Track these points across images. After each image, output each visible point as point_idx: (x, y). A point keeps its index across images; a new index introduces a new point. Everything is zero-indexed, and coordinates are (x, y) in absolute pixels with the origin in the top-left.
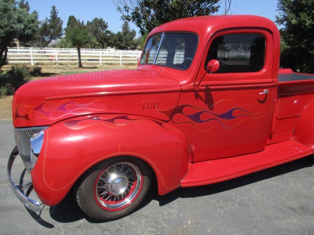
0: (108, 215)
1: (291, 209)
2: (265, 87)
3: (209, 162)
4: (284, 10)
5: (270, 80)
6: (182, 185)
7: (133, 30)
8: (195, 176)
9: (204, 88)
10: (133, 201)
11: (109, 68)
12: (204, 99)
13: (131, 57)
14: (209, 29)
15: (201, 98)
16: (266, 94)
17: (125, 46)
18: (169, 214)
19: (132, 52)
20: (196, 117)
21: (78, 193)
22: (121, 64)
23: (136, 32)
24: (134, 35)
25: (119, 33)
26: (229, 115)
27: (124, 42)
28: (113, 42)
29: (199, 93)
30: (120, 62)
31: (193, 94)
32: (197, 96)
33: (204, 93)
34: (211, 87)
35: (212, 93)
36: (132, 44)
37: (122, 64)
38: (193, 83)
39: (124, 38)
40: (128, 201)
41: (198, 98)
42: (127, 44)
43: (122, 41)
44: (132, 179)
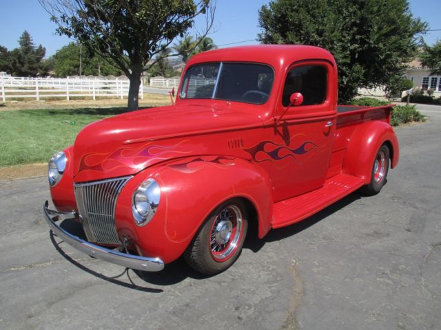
0: (219, 266)
1: (368, 235)
2: (328, 120)
3: (283, 202)
5: (332, 112)
6: (274, 227)
7: (41, 47)
8: (282, 215)
9: (282, 122)
10: (238, 243)
11: (26, 106)
12: (282, 134)
13: (46, 89)
14: (282, 62)
15: (280, 134)
16: (330, 127)
17: (29, 71)
18: (269, 257)
19: (41, 79)
20: (274, 155)
21: (195, 244)
22: (38, 99)
23: (45, 49)
24: (43, 54)
25: (16, 51)
26: (301, 150)
27: (26, 66)
28: (11, 65)
29: (278, 128)
30: (37, 96)
31: (273, 128)
32: (276, 132)
33: (281, 127)
34: (288, 121)
35: (289, 127)
36: (41, 68)
37: (41, 99)
38: (272, 118)
39: (26, 59)
40: (233, 245)
41: (277, 134)
42: (31, 68)
43: (22, 64)
44: (235, 224)
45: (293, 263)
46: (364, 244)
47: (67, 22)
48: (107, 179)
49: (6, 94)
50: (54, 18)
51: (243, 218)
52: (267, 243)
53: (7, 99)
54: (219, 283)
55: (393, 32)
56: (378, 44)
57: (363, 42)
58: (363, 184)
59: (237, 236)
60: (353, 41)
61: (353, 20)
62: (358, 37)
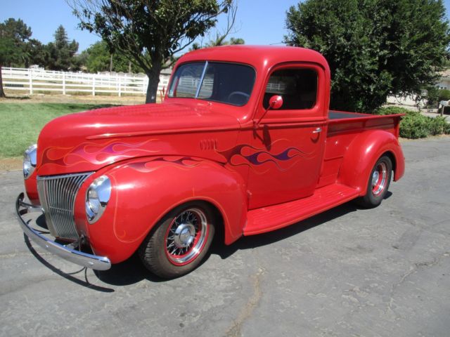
0: (177, 270)
1: (350, 249)
2: (317, 126)
3: (263, 209)
4: (294, 30)
5: (322, 118)
6: (245, 234)
7: (74, 41)
8: (256, 223)
9: (263, 126)
10: (201, 250)
11: (50, 99)
12: (262, 137)
13: (78, 83)
14: (266, 63)
15: (260, 138)
16: (319, 133)
17: (61, 65)
18: (236, 265)
19: (71, 74)
20: (253, 159)
21: (148, 246)
22: (64, 93)
23: (78, 44)
24: (76, 49)
25: (51, 45)
26: (284, 156)
27: (59, 60)
28: (43, 59)
29: (258, 132)
30: (64, 90)
31: (251, 132)
32: (256, 135)
33: (262, 131)
34: (270, 125)
35: (270, 131)
36: (73, 63)
37: (67, 93)
38: (252, 121)
39: (60, 53)
40: (196, 250)
41: (257, 138)
42: (64, 63)
43: (56, 58)
44: (198, 229)
45: (258, 272)
46: (342, 258)
47: (89, 17)
48: (69, 174)
49: (34, 86)
50: (75, 12)
51: (209, 222)
52: (239, 251)
53: (34, 92)
54: (174, 287)
55: (426, 39)
56: (409, 51)
57: (393, 48)
58: (357, 195)
59: (201, 241)
60: (383, 47)
61: (384, 25)
62: (388, 43)
